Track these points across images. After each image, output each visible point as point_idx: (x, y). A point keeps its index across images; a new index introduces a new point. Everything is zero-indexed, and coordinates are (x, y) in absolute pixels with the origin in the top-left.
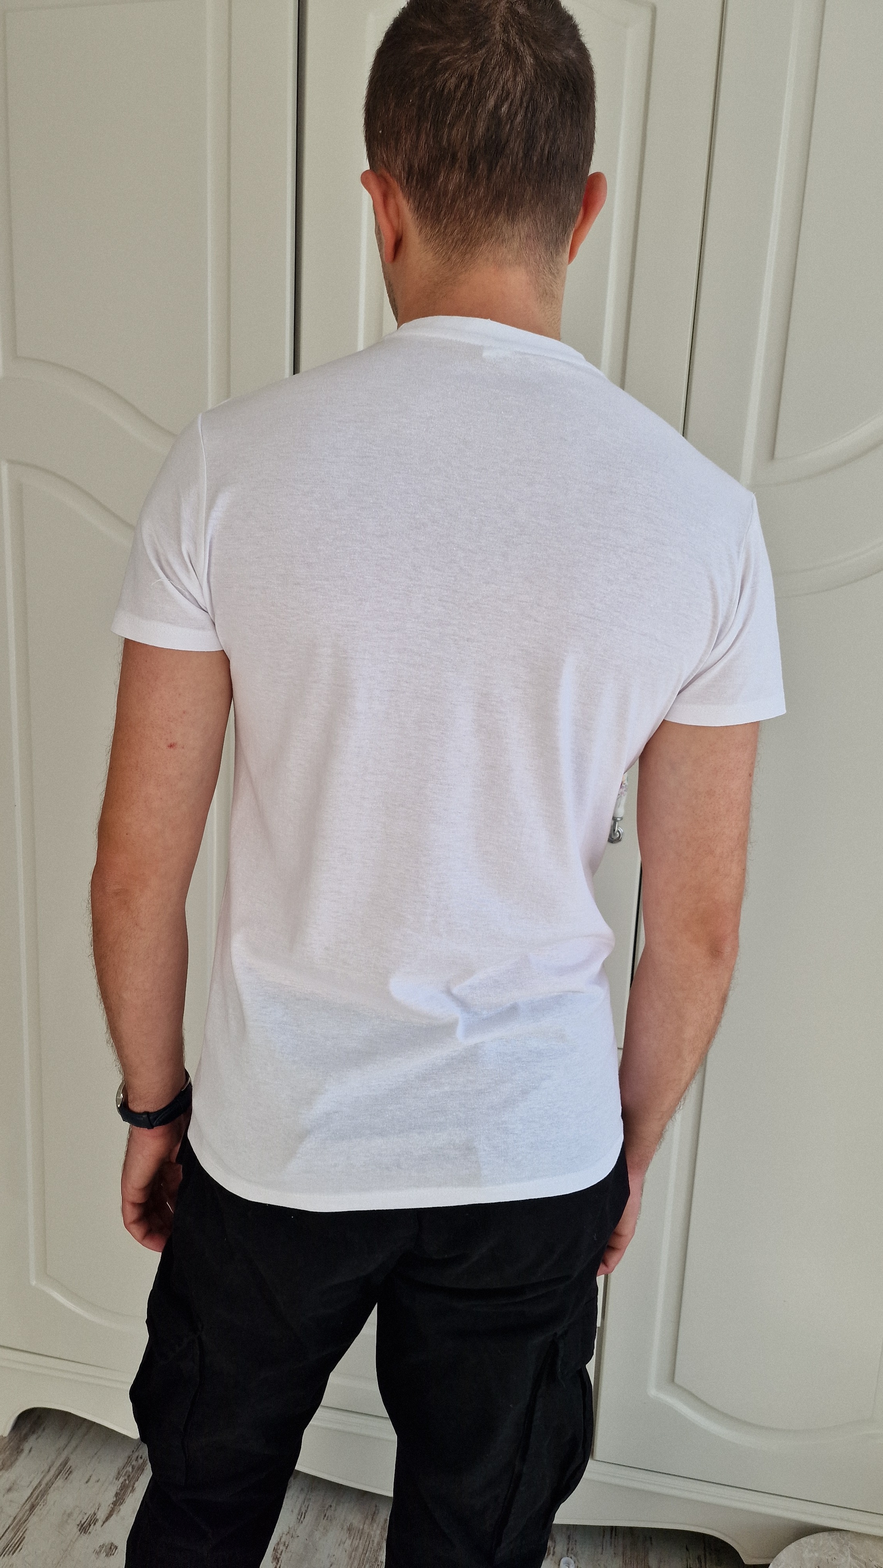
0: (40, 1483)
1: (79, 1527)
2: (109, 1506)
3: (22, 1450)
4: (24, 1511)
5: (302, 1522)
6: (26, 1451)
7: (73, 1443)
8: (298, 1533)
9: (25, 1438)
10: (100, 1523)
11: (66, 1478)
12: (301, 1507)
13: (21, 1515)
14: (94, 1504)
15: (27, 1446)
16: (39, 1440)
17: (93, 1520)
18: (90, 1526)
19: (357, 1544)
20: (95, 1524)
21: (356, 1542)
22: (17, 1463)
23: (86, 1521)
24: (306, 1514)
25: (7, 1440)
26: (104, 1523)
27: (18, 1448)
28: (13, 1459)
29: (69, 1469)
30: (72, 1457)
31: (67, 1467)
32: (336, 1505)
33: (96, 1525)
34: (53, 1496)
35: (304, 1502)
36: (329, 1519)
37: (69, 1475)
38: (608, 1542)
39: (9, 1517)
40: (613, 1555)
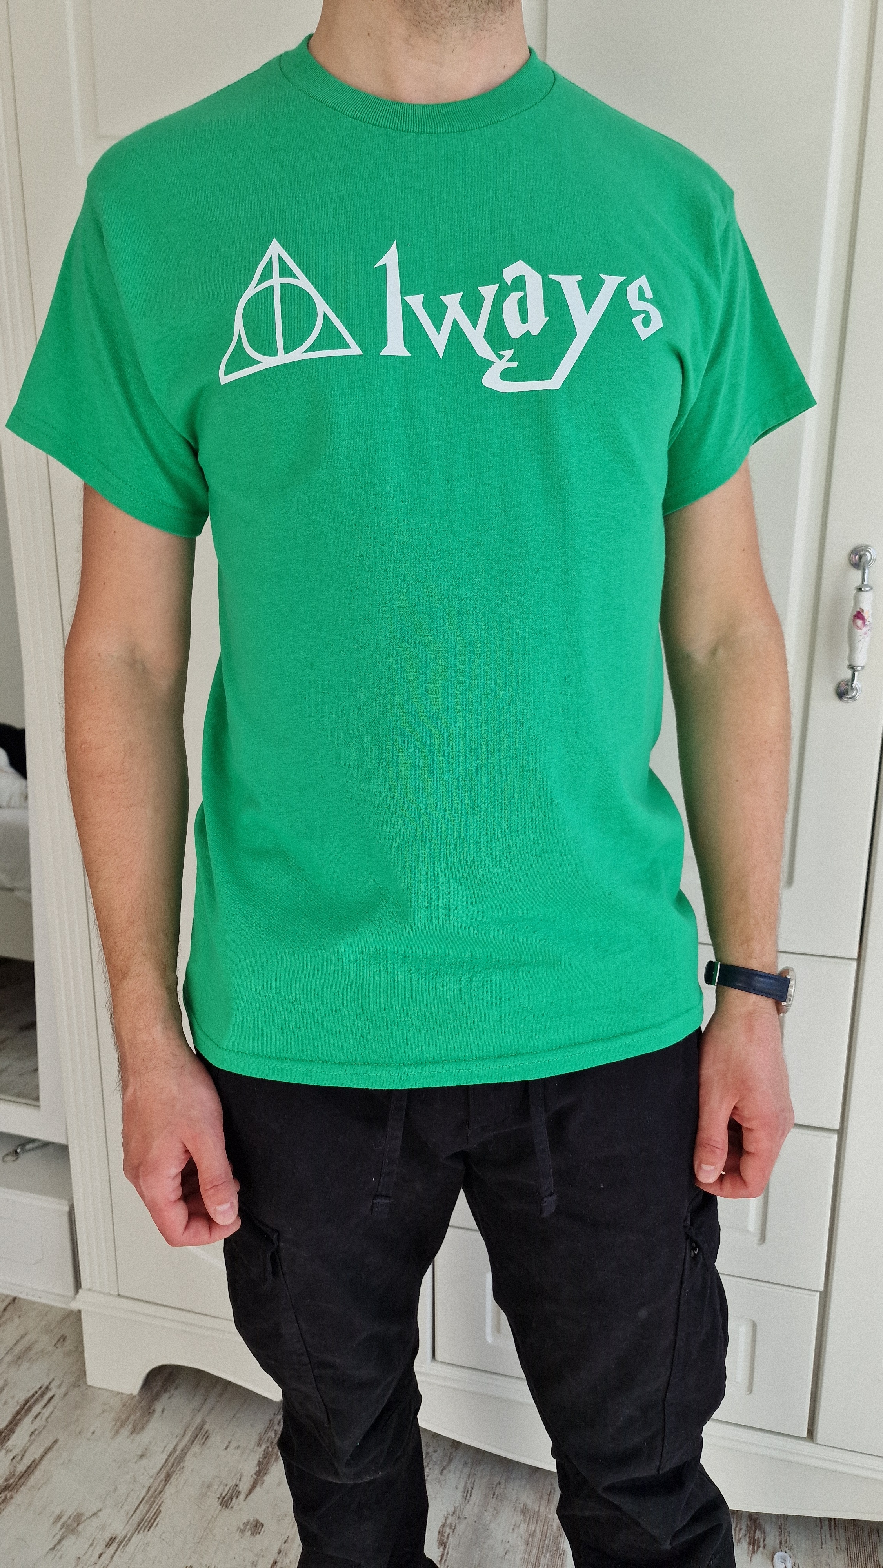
0: (175, 1449)
1: (220, 1500)
2: (252, 1476)
3: (154, 1410)
4: (160, 1479)
5: (468, 1501)
6: (158, 1412)
7: (209, 1405)
8: (465, 1514)
9: (157, 1397)
10: (242, 1496)
11: (203, 1444)
12: (466, 1483)
13: (156, 1484)
14: (235, 1475)
15: (159, 1406)
16: (172, 1399)
17: (235, 1493)
18: (232, 1499)
19: (533, 1529)
20: (237, 1498)
21: (532, 1527)
22: (149, 1427)
23: (226, 1495)
24: (473, 1491)
25: (137, 1399)
26: (247, 1496)
27: (150, 1408)
28: (145, 1419)
29: (206, 1433)
30: (208, 1420)
31: (203, 1432)
32: (506, 1481)
34: (190, 1464)
35: (469, 1476)
36: (499, 1498)
37: (206, 1439)
38: (828, 1535)
39: (144, 1487)
40: (835, 1550)
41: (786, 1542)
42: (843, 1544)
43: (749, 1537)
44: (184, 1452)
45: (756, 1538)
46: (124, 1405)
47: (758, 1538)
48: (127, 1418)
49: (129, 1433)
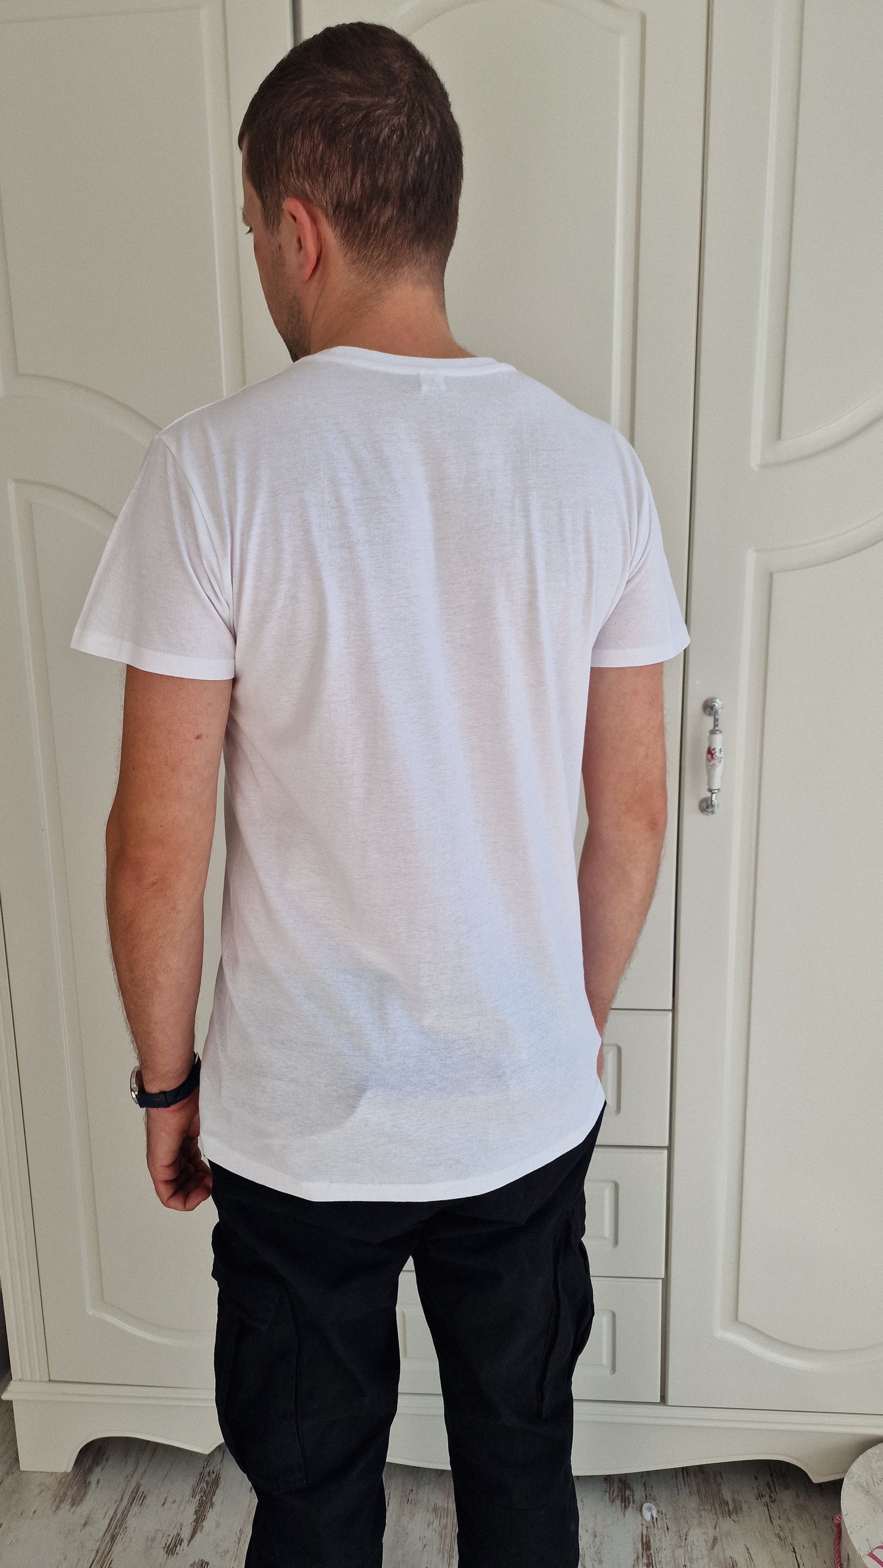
0: (115, 1513)
1: (166, 1549)
2: (191, 1523)
3: (89, 1483)
4: (106, 1542)
6: (94, 1484)
7: (141, 1468)
9: (90, 1470)
10: (185, 1542)
11: (141, 1504)
13: (104, 1546)
14: (176, 1525)
15: (93, 1479)
16: (105, 1470)
17: (178, 1541)
18: (176, 1547)
19: (445, 1522)
20: (180, 1545)
22: (88, 1498)
23: (171, 1543)
25: (71, 1476)
26: (190, 1541)
27: (85, 1481)
28: (83, 1491)
29: (142, 1495)
30: (142, 1482)
31: (139, 1492)
32: (417, 1488)
33: (182, 1546)
34: (132, 1521)
36: (413, 1502)
37: (143, 1500)
38: (682, 1483)
39: (92, 1551)
40: (689, 1494)
41: (650, 1495)
42: (695, 1488)
43: (621, 1497)
44: (125, 1514)
45: (627, 1496)
46: (60, 1483)
47: (628, 1496)
48: (65, 1494)
49: (69, 1506)
